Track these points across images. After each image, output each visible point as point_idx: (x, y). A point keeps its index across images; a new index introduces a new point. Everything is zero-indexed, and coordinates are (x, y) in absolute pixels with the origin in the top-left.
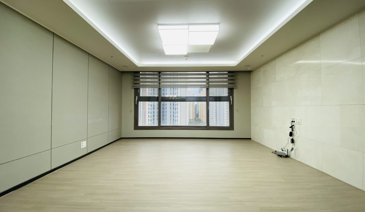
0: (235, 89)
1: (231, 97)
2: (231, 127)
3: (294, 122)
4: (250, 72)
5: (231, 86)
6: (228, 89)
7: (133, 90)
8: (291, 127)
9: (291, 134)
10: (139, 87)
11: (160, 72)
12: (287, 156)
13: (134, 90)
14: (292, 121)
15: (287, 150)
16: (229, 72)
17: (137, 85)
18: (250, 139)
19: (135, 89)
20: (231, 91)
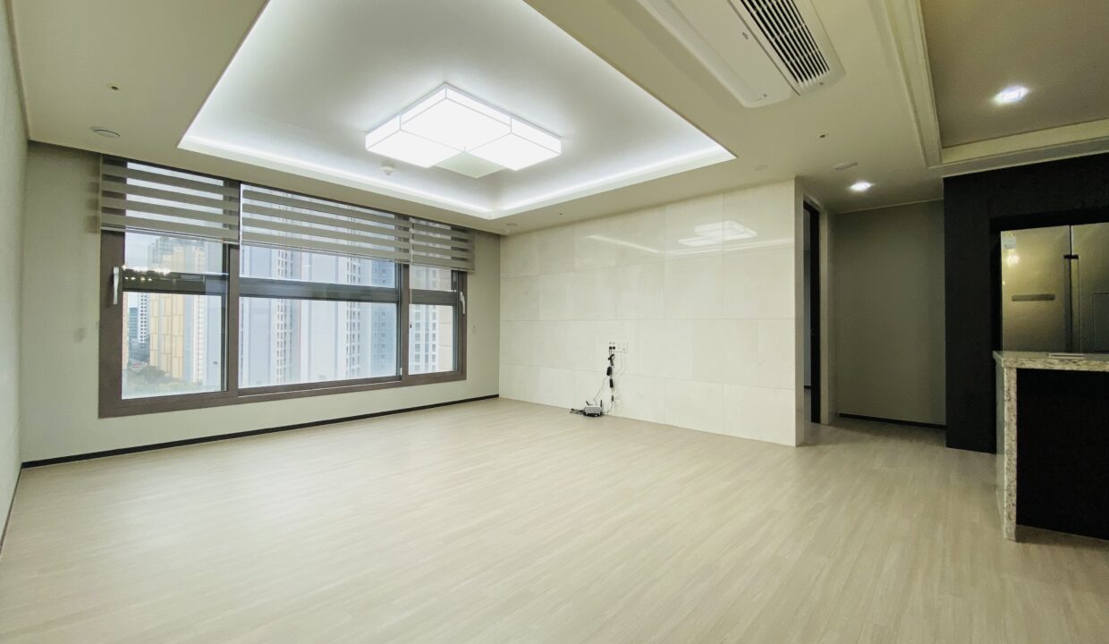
0: (472, 274)
1: (461, 294)
2: (459, 372)
3: (614, 348)
4: (498, 237)
5: (461, 265)
6: (452, 271)
7: (95, 241)
8: (610, 359)
9: (609, 372)
10: (124, 228)
11: (233, 184)
12: (601, 414)
13: (98, 237)
14: (611, 348)
15: (599, 403)
16: (455, 228)
17: (114, 219)
18: (497, 396)
19: (104, 232)
20: (460, 278)
